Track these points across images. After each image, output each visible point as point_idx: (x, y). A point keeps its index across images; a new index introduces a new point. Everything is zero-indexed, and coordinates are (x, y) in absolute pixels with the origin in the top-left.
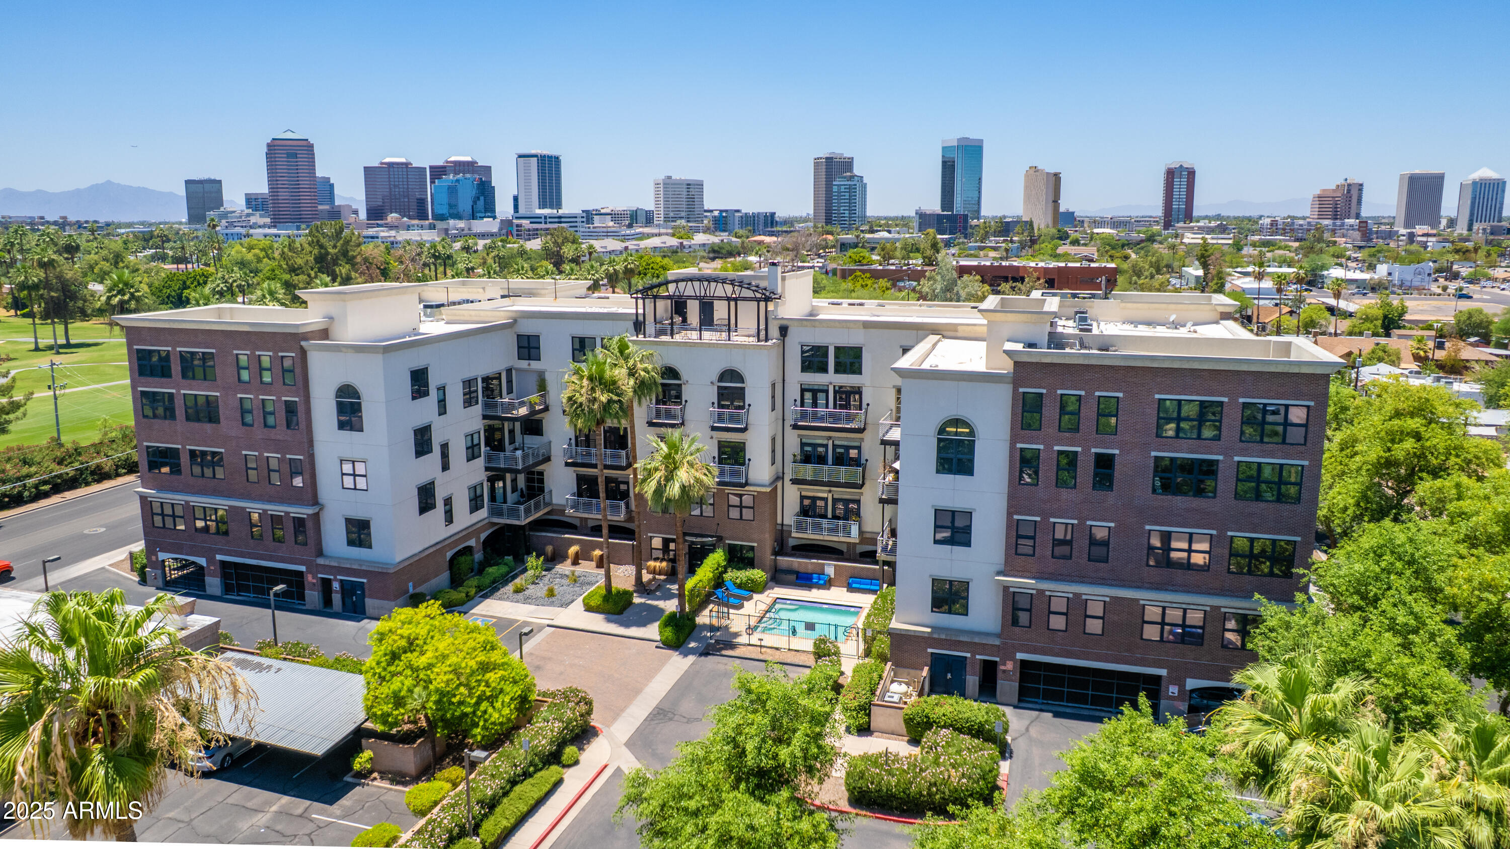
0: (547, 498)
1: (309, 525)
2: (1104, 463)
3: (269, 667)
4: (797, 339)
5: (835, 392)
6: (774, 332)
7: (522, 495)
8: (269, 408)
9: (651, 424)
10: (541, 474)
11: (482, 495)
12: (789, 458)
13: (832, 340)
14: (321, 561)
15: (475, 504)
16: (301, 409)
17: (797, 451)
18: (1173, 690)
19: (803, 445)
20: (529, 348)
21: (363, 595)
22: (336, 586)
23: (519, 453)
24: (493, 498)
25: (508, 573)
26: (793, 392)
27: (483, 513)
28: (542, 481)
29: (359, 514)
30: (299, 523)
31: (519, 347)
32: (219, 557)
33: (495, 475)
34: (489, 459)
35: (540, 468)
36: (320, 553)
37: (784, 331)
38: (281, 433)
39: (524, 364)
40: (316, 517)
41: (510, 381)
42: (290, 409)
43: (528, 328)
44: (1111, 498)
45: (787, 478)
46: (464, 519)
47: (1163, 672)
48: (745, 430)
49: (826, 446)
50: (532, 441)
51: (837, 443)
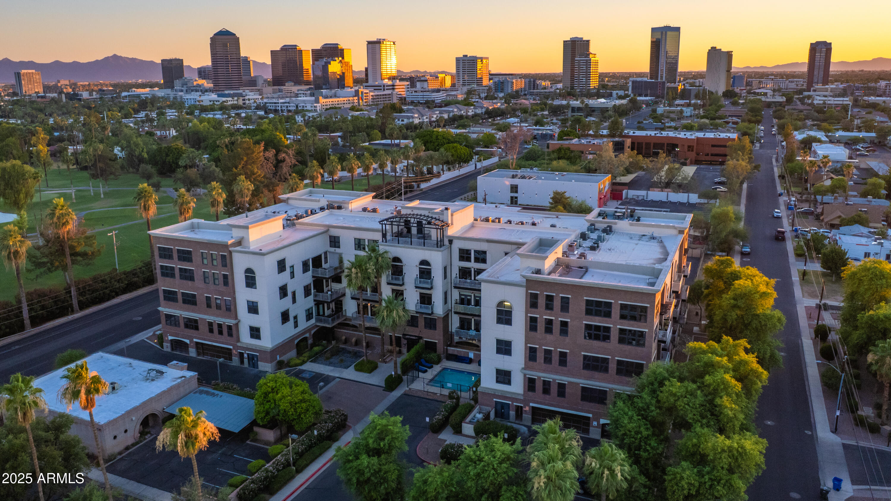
0: (344, 313)
1: (234, 328)
2: (564, 324)
3: (217, 395)
4: (457, 245)
5: (475, 271)
6: (446, 242)
7: (333, 311)
8: (216, 276)
9: (389, 284)
10: (341, 301)
11: (312, 313)
12: (453, 302)
13: (473, 247)
14: (239, 344)
15: (309, 316)
16: (230, 278)
17: (458, 298)
18: (595, 423)
19: (460, 295)
20: (335, 242)
21: (257, 361)
22: (246, 356)
23: (329, 293)
24: (318, 314)
25: (323, 350)
26: (455, 272)
27: (313, 321)
28: (341, 304)
29: (255, 325)
30: (230, 328)
31: (330, 242)
32: (195, 340)
33: (318, 303)
34: (315, 296)
35: (341, 299)
36: (238, 340)
37: (451, 242)
38: (222, 288)
39: (332, 249)
40: (237, 325)
41: (326, 258)
42: (225, 277)
43: (334, 232)
44: (567, 339)
45: (453, 310)
46: (303, 324)
47: (590, 415)
48: (431, 288)
49: (471, 296)
50: (336, 286)
51: (476, 295)
